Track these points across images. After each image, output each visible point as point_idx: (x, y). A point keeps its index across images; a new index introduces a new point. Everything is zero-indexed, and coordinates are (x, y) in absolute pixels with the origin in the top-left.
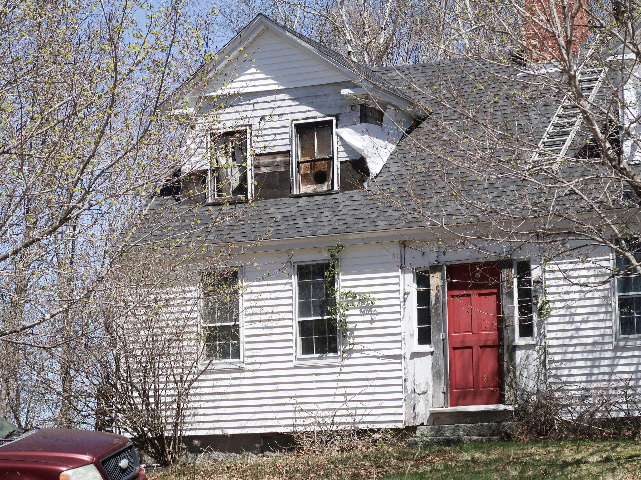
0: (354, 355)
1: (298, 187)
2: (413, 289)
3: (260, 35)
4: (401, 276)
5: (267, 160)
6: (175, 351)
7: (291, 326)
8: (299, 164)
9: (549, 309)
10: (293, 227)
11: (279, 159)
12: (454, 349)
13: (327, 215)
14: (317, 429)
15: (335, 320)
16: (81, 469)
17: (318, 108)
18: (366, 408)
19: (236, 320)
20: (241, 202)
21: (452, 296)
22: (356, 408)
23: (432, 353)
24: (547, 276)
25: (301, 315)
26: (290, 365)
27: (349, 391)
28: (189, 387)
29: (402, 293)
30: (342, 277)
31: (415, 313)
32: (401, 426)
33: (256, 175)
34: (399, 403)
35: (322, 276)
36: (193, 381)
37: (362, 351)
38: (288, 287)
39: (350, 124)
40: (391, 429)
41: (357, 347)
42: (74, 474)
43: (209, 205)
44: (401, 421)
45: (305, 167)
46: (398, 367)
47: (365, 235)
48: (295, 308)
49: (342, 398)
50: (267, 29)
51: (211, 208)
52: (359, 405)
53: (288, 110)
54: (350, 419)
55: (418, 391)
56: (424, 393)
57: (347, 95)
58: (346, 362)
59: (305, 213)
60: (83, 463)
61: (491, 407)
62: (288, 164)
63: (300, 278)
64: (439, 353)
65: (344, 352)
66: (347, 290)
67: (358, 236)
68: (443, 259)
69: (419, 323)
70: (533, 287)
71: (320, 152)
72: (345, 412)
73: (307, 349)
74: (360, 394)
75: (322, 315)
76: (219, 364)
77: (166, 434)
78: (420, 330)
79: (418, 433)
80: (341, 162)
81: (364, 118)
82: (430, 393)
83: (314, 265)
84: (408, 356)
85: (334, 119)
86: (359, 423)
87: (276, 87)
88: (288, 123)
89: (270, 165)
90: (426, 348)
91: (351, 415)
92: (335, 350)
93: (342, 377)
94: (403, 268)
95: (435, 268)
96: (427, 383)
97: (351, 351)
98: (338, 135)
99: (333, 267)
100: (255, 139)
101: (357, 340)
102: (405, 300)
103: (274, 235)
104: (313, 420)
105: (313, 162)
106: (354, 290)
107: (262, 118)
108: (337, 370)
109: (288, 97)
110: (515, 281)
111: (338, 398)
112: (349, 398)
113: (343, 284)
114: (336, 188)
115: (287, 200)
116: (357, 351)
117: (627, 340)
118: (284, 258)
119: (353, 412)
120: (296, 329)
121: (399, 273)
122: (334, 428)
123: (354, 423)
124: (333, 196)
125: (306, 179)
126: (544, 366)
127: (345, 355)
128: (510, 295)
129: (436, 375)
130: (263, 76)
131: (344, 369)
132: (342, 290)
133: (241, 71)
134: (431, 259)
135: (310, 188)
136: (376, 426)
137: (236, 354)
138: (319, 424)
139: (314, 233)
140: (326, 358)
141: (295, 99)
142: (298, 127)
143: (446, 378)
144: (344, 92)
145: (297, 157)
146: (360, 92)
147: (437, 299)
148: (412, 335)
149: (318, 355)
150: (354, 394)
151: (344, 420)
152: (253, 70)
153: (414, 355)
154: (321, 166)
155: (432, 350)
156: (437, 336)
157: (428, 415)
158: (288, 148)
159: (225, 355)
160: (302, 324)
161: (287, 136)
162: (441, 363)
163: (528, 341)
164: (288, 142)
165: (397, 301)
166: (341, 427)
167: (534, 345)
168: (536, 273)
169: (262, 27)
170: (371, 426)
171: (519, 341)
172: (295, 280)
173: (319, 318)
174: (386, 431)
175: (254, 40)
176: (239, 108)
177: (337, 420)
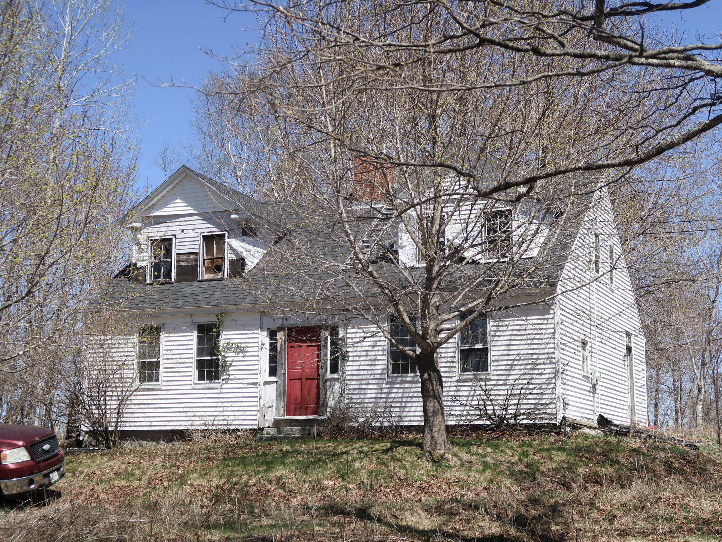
0: (230, 382)
1: (203, 275)
2: (267, 341)
3: (183, 179)
4: (260, 333)
5: (185, 257)
6: (118, 376)
7: (192, 363)
8: (204, 260)
9: (348, 357)
10: (195, 300)
11: (192, 257)
12: (291, 380)
13: (218, 293)
14: (204, 428)
15: (219, 359)
16: (16, 450)
17: (217, 225)
18: (235, 416)
19: (158, 358)
20: (167, 283)
21: (291, 347)
22: (229, 416)
23: (277, 382)
24: (348, 335)
25: (198, 356)
26: (190, 387)
27: (225, 404)
28: (127, 399)
29: (260, 344)
30: (224, 333)
31: (268, 356)
32: (255, 427)
33: (177, 267)
34: (255, 413)
35: (212, 331)
36: (129, 396)
37: (234, 379)
38: (191, 338)
39: (236, 237)
40: (250, 429)
41: (231, 377)
42: (10, 453)
43: (148, 284)
44: (256, 425)
45: (208, 263)
46: (255, 390)
47: (239, 307)
48: (195, 351)
49: (221, 409)
50: (187, 175)
51: (148, 286)
52: (231, 413)
53: (198, 226)
54: (225, 423)
55: (267, 406)
56: (271, 407)
57: (235, 219)
58: (224, 386)
59: (205, 291)
60: (18, 446)
61: (311, 417)
62: (197, 260)
63: (198, 333)
64: (281, 382)
65: (223, 380)
66: (227, 341)
67: (234, 307)
68: (286, 323)
69: (270, 363)
70: (340, 342)
71: (217, 254)
72: (222, 418)
73: (201, 377)
74: (231, 406)
75: (211, 356)
76: (147, 385)
77: (110, 429)
78: (270, 367)
79: (265, 432)
80: (230, 261)
81: (245, 234)
82: (274, 407)
83: (207, 325)
84: (262, 384)
85: (226, 233)
86: (230, 425)
87: (193, 212)
88: (198, 234)
89: (186, 260)
90: (273, 379)
91: (226, 420)
92: (218, 379)
93: (221, 395)
94: (261, 328)
95: (281, 329)
96: (273, 401)
97: (227, 379)
98: (228, 244)
99: (219, 325)
100: (177, 244)
101: (231, 373)
102: (262, 348)
103: (183, 305)
104: (202, 422)
105: (213, 260)
106: (231, 341)
107: (183, 231)
108: (219, 391)
109: (199, 218)
110: (329, 338)
111: (218, 409)
112: (225, 409)
113: (224, 337)
114: (226, 276)
115: (195, 283)
116: (231, 379)
117: (397, 377)
118: (189, 320)
119: (227, 418)
120: (194, 365)
121: (259, 331)
122: (214, 427)
123: (227, 425)
124: (223, 282)
125: (208, 270)
126: (344, 392)
127: (224, 382)
128: (326, 347)
129: (279, 396)
130: (184, 204)
131: (223, 391)
132: (224, 341)
133: (171, 201)
134: (279, 323)
135: (210, 276)
136: (240, 427)
137: (157, 380)
138: (206, 425)
139: (208, 304)
140: (213, 383)
141: (203, 220)
142: (204, 237)
143: (284, 398)
144: (233, 216)
145: (203, 256)
146: (243, 217)
147: (281, 348)
148: (265, 371)
149: (208, 381)
150: (228, 407)
151: (221, 422)
152: (178, 201)
153: (266, 383)
154: (217, 262)
155: (276, 380)
156: (281, 371)
157: (273, 421)
158: (197, 250)
159: (150, 380)
160: (199, 362)
161: (197, 243)
162: (282, 389)
163: (335, 376)
164: (198, 246)
165: (257, 349)
166: (218, 427)
167: (338, 379)
168: (341, 334)
169: (184, 174)
170: (237, 427)
171: (329, 375)
172: (195, 334)
173: (209, 358)
174: (246, 430)
175: (180, 182)
176: (167, 224)
177: (216, 423)
